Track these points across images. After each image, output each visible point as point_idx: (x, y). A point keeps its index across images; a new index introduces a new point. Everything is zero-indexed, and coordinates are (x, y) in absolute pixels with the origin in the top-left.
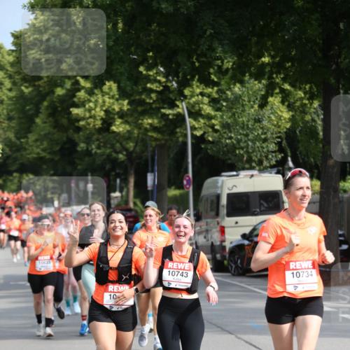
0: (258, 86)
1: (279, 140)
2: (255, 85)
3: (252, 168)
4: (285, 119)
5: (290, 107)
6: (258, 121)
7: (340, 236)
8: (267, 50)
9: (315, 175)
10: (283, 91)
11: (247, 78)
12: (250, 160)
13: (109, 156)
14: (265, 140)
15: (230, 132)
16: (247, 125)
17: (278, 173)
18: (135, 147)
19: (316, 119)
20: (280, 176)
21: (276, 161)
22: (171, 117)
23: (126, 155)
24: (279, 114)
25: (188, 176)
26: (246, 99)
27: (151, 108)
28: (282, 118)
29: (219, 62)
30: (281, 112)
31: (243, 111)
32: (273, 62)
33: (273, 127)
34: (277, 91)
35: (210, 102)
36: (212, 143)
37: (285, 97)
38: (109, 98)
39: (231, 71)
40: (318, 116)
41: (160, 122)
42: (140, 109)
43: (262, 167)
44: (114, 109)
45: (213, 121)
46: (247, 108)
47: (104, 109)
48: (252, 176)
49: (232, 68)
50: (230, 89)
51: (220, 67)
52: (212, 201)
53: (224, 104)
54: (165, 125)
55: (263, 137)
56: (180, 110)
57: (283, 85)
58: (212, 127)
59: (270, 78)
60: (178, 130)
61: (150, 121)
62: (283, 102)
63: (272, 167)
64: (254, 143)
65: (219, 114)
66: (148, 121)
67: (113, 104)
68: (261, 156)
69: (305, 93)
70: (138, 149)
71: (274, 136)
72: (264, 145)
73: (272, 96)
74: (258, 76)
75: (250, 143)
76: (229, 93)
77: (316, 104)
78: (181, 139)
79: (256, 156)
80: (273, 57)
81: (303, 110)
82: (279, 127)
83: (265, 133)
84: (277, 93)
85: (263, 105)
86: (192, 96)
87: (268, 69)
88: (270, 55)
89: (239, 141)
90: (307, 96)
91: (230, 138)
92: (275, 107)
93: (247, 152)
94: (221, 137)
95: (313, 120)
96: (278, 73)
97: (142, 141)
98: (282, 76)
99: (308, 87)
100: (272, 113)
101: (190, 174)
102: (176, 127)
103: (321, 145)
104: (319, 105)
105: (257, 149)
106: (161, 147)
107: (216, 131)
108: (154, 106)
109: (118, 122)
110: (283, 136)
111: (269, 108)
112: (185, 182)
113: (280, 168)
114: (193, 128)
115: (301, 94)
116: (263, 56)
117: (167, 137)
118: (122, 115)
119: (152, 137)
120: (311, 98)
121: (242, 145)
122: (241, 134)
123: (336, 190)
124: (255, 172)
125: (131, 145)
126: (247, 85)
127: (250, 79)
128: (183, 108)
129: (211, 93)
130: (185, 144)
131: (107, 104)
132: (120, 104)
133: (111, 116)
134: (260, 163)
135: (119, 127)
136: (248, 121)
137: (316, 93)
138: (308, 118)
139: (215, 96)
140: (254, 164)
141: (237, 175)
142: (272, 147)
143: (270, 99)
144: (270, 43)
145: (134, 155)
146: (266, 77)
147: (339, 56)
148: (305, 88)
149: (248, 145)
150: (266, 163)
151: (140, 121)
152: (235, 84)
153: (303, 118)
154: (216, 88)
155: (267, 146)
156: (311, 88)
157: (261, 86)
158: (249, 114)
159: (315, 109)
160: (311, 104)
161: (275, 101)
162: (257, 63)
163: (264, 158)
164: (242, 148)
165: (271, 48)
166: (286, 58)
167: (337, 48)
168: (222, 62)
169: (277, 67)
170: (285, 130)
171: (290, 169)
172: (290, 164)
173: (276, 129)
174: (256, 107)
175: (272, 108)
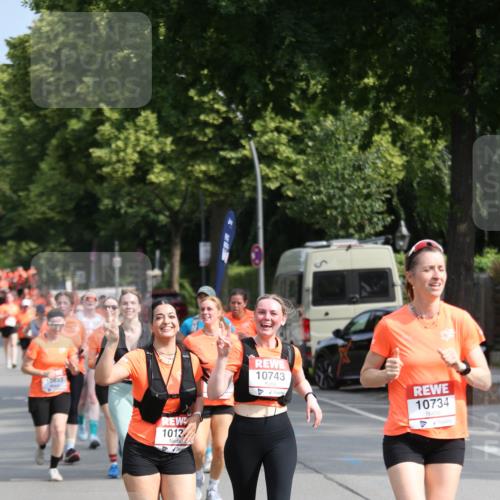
0: (359, 119)
1: (388, 196)
2: (354, 117)
3: (349, 236)
4: (396, 166)
5: (404, 149)
6: (359, 168)
8: (372, 68)
10: (394, 126)
11: (342, 107)
12: (346, 225)
13: (145, 217)
14: (368, 196)
15: (319, 184)
16: (343, 175)
17: (386, 243)
18: (182, 204)
19: (441, 166)
20: (389, 248)
21: (384, 227)
22: (233, 162)
23: (170, 217)
24: (388, 159)
25: (258, 247)
26: (341, 137)
27: (205, 149)
28: (393, 165)
29: (303, 84)
30: (392, 156)
31: (338, 154)
32: (381, 86)
33: (380, 178)
34: (386, 125)
35: (289, 141)
36: (293, 199)
37: (397, 134)
38: (146, 134)
39: (320, 97)
40: (444, 162)
41: (218, 169)
42: (189, 150)
43: (363, 235)
44: (152, 150)
45: (294, 169)
46: (342, 150)
47: (139, 149)
48: (349, 247)
49: (322, 92)
50: (318, 122)
51: (304, 92)
52: (292, 283)
53: (310, 144)
54: (225, 174)
55: (365, 191)
56: (246, 152)
57: (394, 117)
58: (293, 176)
59: (376, 107)
60: (244, 181)
61: (203, 168)
62: (394, 143)
63: (378, 234)
64: (353, 201)
65: (302, 158)
66: (200, 168)
67: (151, 142)
68: (362, 218)
69: (425, 130)
70: (186, 207)
71: (382, 190)
72: (367, 203)
73: (378, 133)
74: (359, 105)
75: (347, 201)
76: (317, 128)
77: (441, 144)
78: (248, 194)
79: (355, 219)
80: (380, 78)
81: (423, 153)
83: (369, 187)
84: (385, 130)
85: (365, 145)
86: (264, 133)
87: (372, 95)
88: (375, 75)
89: (331, 198)
90: (429, 133)
92: (382, 149)
93: (343, 213)
94: (306, 190)
95: (437, 168)
96: (387, 100)
97: (193, 196)
98: (393, 104)
99: (429, 120)
100: (378, 158)
102: (241, 177)
103: (448, 204)
104: (446, 147)
105: (356, 209)
106: (219, 204)
107: (299, 183)
108: (209, 146)
109: (158, 168)
110: (395, 191)
111: (373, 149)
112: (253, 256)
113: (389, 236)
114: (265, 178)
115: (419, 130)
116: (366, 75)
117: (227, 191)
118: (163, 158)
119: (206, 190)
120: (435, 136)
121: (336, 203)
122: (333, 187)
123: (469, 268)
124: (353, 242)
125: (176, 202)
126: (343, 117)
127: (347, 108)
128: (251, 150)
129: (291, 128)
130: (254, 201)
131: (142, 143)
132: (161, 143)
133: (149, 159)
134: (361, 228)
135: (159, 176)
136: (344, 169)
137: (441, 129)
138: (429, 164)
139: (297, 132)
140: (351, 231)
141: (328, 246)
142: (379, 206)
143: (376, 138)
144: (376, 57)
145: (181, 216)
146: (370, 106)
147: (474, 76)
148: (426, 123)
149: (344, 202)
150: (369, 229)
151: (189, 168)
152: (325, 116)
153: (422, 165)
154: (298, 122)
155: (371, 206)
156: (434, 121)
157: (362, 118)
158: (345, 158)
159: (439, 151)
160: (434, 145)
161: (383, 140)
162: (357, 85)
163: (367, 222)
164: (336, 208)
165: (377, 65)
167: (471, 65)
168: (308, 84)
169: (386, 92)
170: (397, 182)
171: (403, 237)
172: (404, 230)
173: (384, 181)
174: (355, 148)
175: (378, 151)
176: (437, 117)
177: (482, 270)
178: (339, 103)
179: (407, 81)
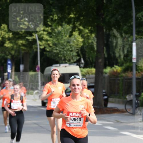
0: (69, 27)
1: (77, 51)
2: (67, 27)
3: (66, 63)
4: (80, 41)
5: (83, 37)
6: (69, 42)
7: (104, 92)
9: (93, 66)
10: (79, 29)
11: (64, 24)
12: (65, 60)
13: (3, 57)
14: (72, 51)
15: (56, 47)
16: (64, 44)
17: (77, 65)
18: (15, 53)
19: (93, 42)
20: (78, 67)
21: (77, 60)
22: (30, 40)
23: (11, 57)
24: (78, 39)
25: (38, 66)
26: (63, 33)
27: (22, 36)
28: (79, 41)
29: (52, 17)
31: (62, 38)
32: (75, 17)
34: (77, 29)
35: (47, 34)
36: (49, 52)
37: (80, 32)
38: (4, 32)
39: (57, 20)
40: (94, 40)
41: (26, 42)
42: (17, 36)
43: (70, 63)
44: (5, 37)
45: (49, 42)
46: (64, 37)
47: (2, 36)
48: (66, 66)
49: (58, 19)
51: (52, 19)
52: (48, 77)
53: (54, 35)
54: (28, 44)
55: (70, 49)
56: (34, 37)
57: (79, 27)
58: (49, 45)
60: (34, 46)
61: (21, 42)
62: (79, 34)
63: (75, 62)
64: (67, 52)
65: (51, 39)
66: (20, 42)
67: (5, 34)
68: (70, 58)
70: (16, 54)
71: (76, 49)
72: (71, 53)
74: (69, 23)
75: (65, 52)
76: (56, 30)
77: (93, 35)
78: (35, 50)
79: (68, 58)
80: (75, 15)
81: (88, 38)
82: (77, 45)
83: (71, 48)
84: (77, 31)
85: (71, 35)
86: (40, 31)
87: (73, 20)
88: (74, 14)
89: (60, 51)
90: (90, 32)
91: (57, 50)
92: (76, 36)
93: (64, 56)
94: (53, 49)
95: (92, 42)
96: (77, 21)
97: (18, 51)
98: (79, 23)
99: (90, 28)
100: (75, 39)
101: (39, 65)
102: (33, 44)
103: (95, 53)
104: (95, 36)
105: (68, 55)
106: (26, 53)
107: (50, 47)
108: (23, 35)
109: (7, 42)
110: (79, 49)
111: (73, 37)
112: (37, 69)
113: (78, 63)
114: (40, 45)
115: (87, 31)
116: (71, 14)
117: (28, 49)
118: (9, 39)
119: (22, 49)
121: (62, 53)
122: (61, 48)
123: (102, 73)
124: (67, 65)
125: (13, 52)
126: (64, 27)
127: (65, 24)
128: (36, 37)
129: (48, 30)
130: (37, 52)
131: (3, 34)
132: (8, 34)
133: (5, 39)
134: (69, 61)
135: (8, 45)
136: (64, 42)
137: (93, 31)
138: (90, 41)
139: (50, 31)
140: (67, 61)
141: (59, 66)
142: (75, 54)
143: (74, 33)
144: (74, 8)
145: (15, 57)
146: (72, 23)
147: (103, 15)
149: (64, 53)
150: (72, 61)
151: (17, 42)
152: (58, 26)
153: (88, 42)
154: (50, 28)
155: (72, 54)
156: (91, 28)
157: (70, 27)
158: (64, 39)
159: (93, 37)
160: (91, 35)
161: (76, 34)
162: (68, 17)
163: (71, 59)
164: (62, 54)
165: (74, 11)
166: (80, 15)
167: (102, 11)
168: (53, 16)
169: (77, 19)
170: (80, 47)
171: (82, 63)
172: (83, 61)
173: (76, 46)
174: (68, 36)
175: (75, 37)
176: (92, 27)
177: (106, 73)
178: (62, 22)
179: (83, 16)
